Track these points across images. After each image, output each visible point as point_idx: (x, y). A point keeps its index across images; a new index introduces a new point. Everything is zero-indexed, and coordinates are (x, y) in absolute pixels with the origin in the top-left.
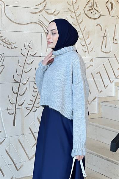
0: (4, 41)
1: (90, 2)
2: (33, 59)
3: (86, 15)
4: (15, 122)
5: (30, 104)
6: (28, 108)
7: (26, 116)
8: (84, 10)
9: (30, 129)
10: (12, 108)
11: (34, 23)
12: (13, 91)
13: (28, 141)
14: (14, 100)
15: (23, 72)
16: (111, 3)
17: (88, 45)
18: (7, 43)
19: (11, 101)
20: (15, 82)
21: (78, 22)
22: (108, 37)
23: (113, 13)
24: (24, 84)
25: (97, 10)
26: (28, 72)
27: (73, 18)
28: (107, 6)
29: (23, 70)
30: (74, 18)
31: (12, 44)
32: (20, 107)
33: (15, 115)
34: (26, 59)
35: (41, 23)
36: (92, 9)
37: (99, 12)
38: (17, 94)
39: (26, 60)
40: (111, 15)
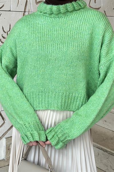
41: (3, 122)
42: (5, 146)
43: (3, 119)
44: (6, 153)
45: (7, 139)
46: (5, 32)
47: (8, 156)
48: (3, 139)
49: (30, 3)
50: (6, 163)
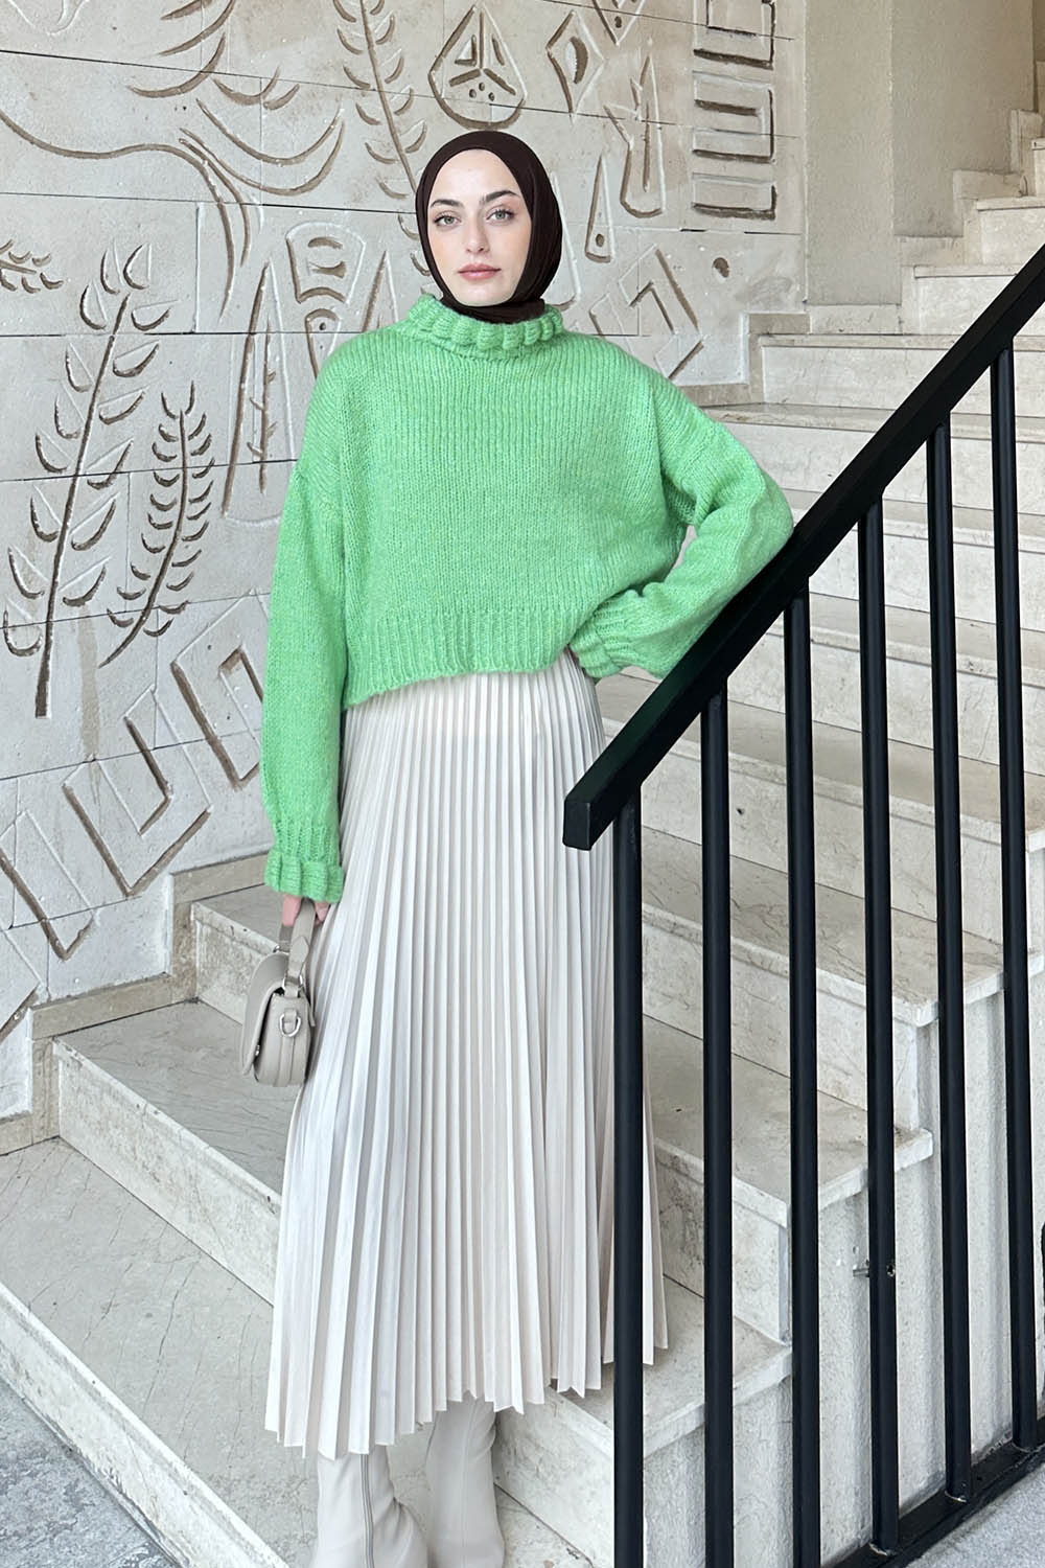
1: (466, 35)
2: (148, 349)
3: (441, 103)
4: (49, 691)
5: (131, 591)
6: (119, 617)
7: (109, 660)
8: (430, 77)
9: (131, 727)
10: (30, 619)
11: (156, 147)
12: (36, 527)
13: (120, 797)
14: (39, 573)
15: (90, 417)
16: (574, 41)
19: (22, 583)
20: (46, 473)
21: (397, 145)
23: (587, 93)
24: (100, 486)
25: (503, 78)
26: (121, 417)
27: (372, 122)
28: (553, 61)
29: (91, 410)
30: (378, 123)
31: (28, 264)
32: (76, 611)
33: (46, 657)
34: (110, 345)
35: (192, 148)
36: (475, 74)
37: (512, 91)
38: (57, 540)
39: (107, 353)
40: (578, 110)
41: (163, 798)
42: (172, 914)
43: (161, 784)
44: (174, 944)
45: (177, 877)
46: (173, 417)
47: (184, 960)
48: (159, 876)
49: (274, 297)
50: (175, 989)
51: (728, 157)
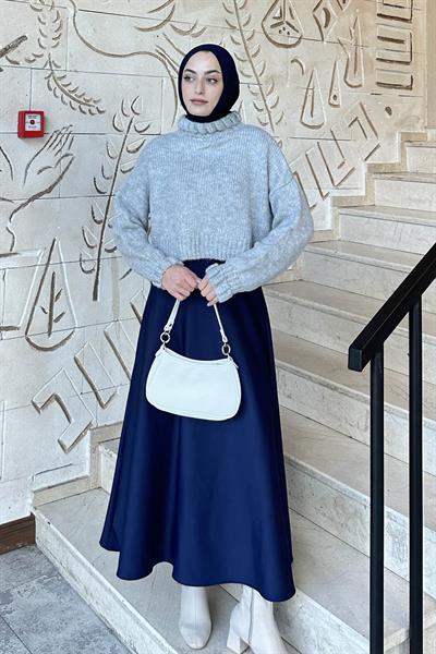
0: (73, 95)
1: (277, 6)
2: (142, 141)
3: (267, 36)
4: (99, 290)
7: (124, 276)
8: (262, 24)
9: (133, 307)
10: (91, 258)
11: (145, 53)
12: (94, 217)
13: (128, 337)
14: (95, 237)
15: (117, 171)
16: (325, 10)
17: (272, 108)
18: (79, 102)
19: (88, 242)
20: (98, 194)
21: (248, 54)
22: (318, 90)
23: (330, 33)
25: (294, 25)
26: (129, 170)
27: (237, 43)
28: (315, 17)
29: (117, 167)
30: (239, 44)
31: (91, 103)
32: (110, 255)
33: (98, 274)
34: (125, 139)
35: (161, 54)
36: (282, 23)
37: (297, 31)
38: (102, 224)
39: (124, 143)
40: (326, 40)
51: (392, 61)
